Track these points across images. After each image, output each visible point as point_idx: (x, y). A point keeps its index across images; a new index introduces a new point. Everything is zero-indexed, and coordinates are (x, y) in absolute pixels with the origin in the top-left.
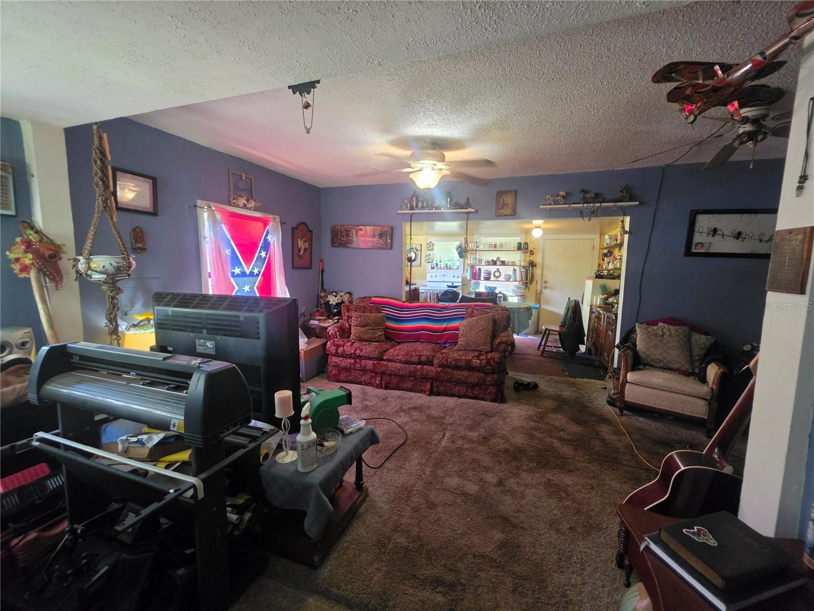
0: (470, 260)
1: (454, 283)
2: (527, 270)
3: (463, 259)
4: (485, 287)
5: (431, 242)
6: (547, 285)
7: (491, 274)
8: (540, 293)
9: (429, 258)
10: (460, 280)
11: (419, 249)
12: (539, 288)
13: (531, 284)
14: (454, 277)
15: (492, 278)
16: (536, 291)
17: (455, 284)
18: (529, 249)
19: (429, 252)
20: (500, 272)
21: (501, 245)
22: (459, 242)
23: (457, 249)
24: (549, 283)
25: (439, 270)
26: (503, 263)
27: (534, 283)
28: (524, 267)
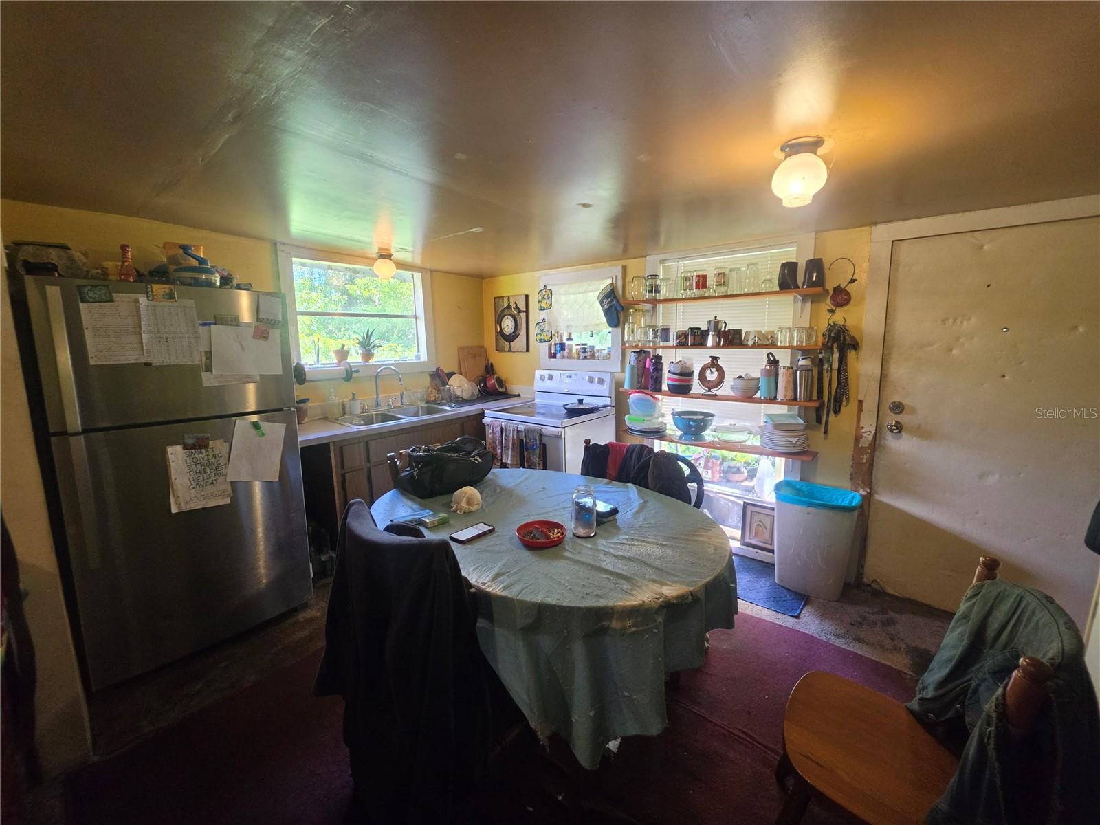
0: (637, 332)
1: (586, 400)
2: (821, 362)
3: (619, 330)
5: (545, 288)
6: (904, 418)
7: (691, 374)
8: (875, 445)
9: (542, 330)
10: (605, 389)
11: (522, 307)
12: (868, 427)
13: (837, 412)
14: (591, 380)
15: (697, 387)
16: (857, 439)
17: (589, 402)
18: (830, 285)
19: (543, 314)
20: (720, 370)
22: (609, 281)
23: (601, 302)
24: (913, 411)
25: (566, 361)
26: (732, 339)
27: (848, 410)
28: (806, 352)
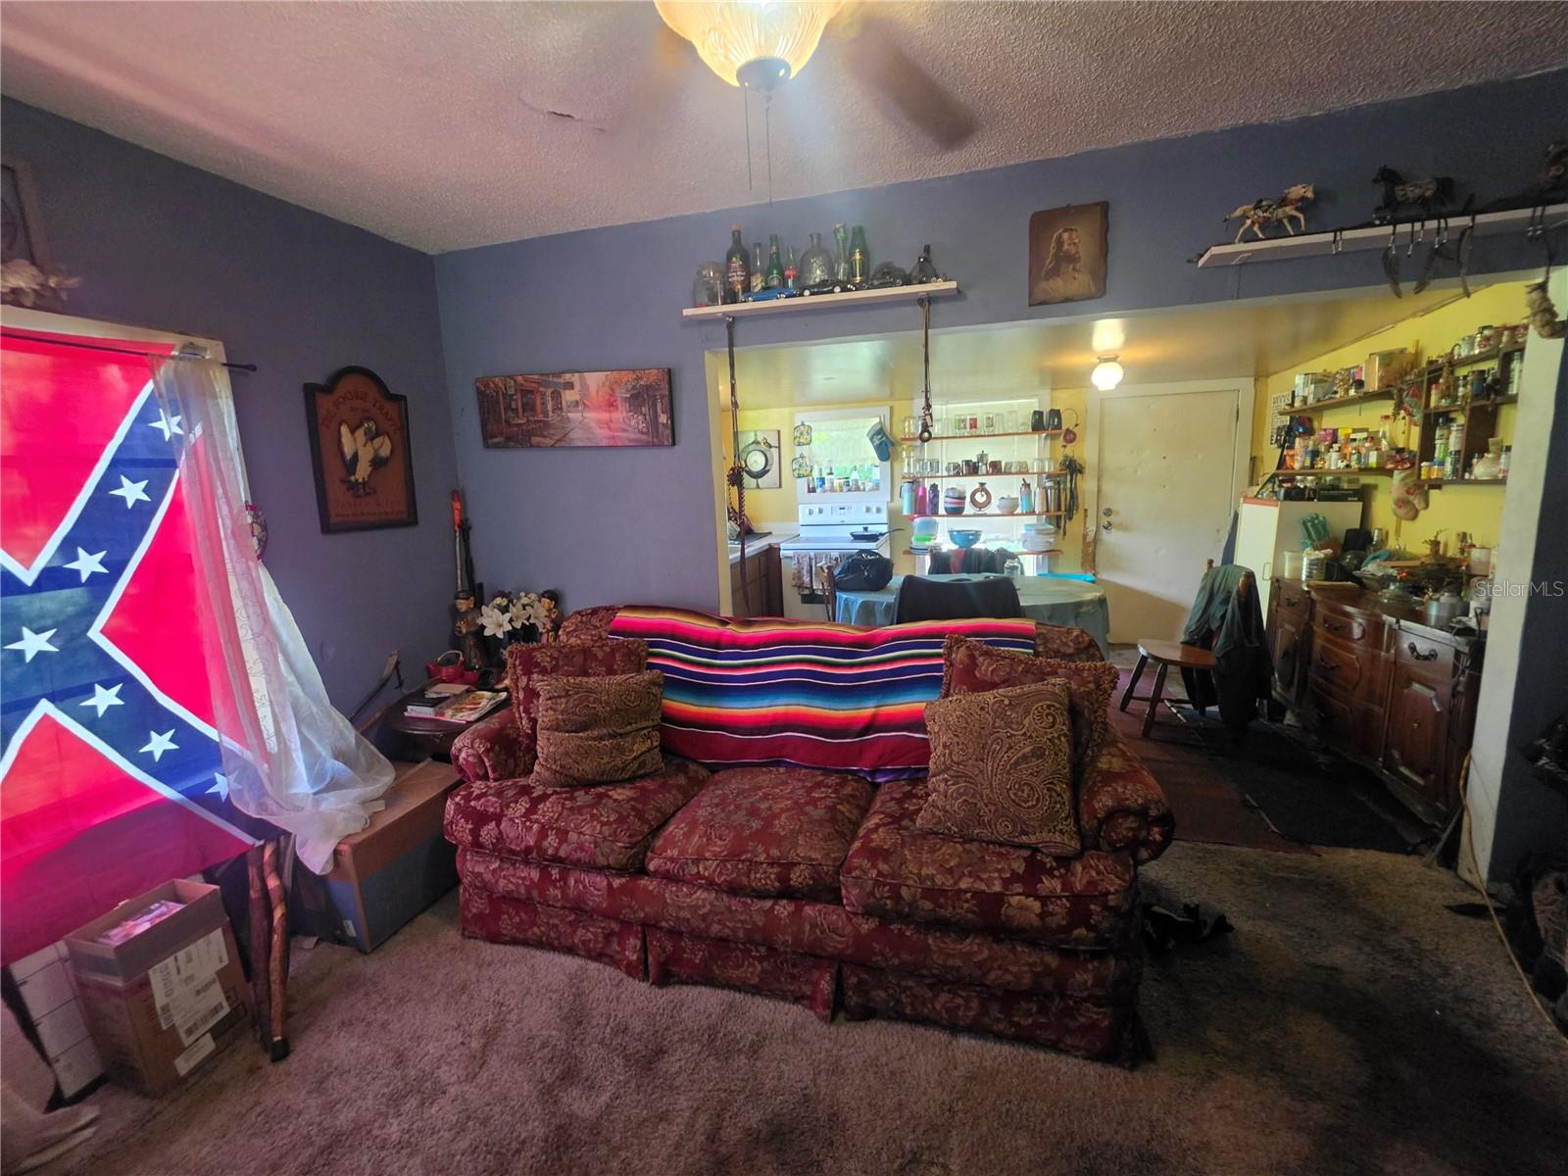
0: (907, 465)
1: (870, 528)
2: (1059, 483)
3: (888, 463)
4: (951, 532)
5: (803, 424)
6: (1112, 519)
7: (964, 498)
8: (1096, 540)
9: (800, 466)
10: (884, 517)
11: (773, 442)
12: (1092, 528)
13: (1070, 519)
14: (868, 510)
15: (969, 509)
16: (1085, 537)
17: (873, 530)
18: (1064, 428)
19: (799, 450)
20: (987, 493)
21: (990, 423)
22: (877, 420)
23: (871, 439)
24: (1117, 513)
25: (828, 494)
26: (996, 468)
27: (1078, 516)
28: (1050, 476)
